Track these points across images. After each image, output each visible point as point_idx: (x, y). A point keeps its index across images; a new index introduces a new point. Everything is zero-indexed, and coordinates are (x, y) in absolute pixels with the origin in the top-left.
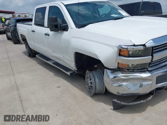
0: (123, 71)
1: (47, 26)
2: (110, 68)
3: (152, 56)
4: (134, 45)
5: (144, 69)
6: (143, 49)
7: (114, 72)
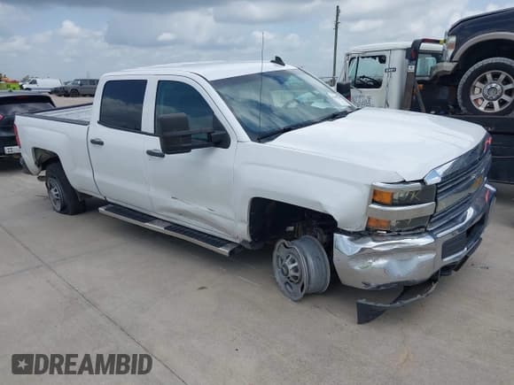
0: (378, 235)
1: (153, 132)
2: (348, 230)
3: (436, 201)
4: (404, 182)
5: (419, 228)
6: (420, 189)
7: (359, 238)
